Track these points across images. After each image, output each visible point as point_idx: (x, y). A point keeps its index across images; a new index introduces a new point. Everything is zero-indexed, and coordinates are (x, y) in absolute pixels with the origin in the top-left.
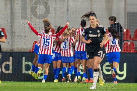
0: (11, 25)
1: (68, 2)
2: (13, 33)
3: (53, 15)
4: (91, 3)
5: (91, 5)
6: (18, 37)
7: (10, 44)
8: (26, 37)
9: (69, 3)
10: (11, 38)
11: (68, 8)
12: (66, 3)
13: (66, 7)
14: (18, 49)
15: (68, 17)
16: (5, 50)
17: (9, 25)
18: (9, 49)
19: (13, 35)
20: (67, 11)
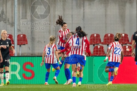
0: (32, 32)
1: (84, 9)
2: (33, 39)
3: (71, 22)
4: (106, 10)
5: (106, 12)
6: (38, 42)
7: (31, 49)
8: (45, 43)
9: (85, 11)
10: (32, 43)
11: (84, 15)
12: (82, 10)
13: (82, 14)
14: (39, 53)
15: (84, 24)
16: (26, 54)
17: (30, 32)
18: (30, 54)
19: (33, 41)
20: (83, 18)
